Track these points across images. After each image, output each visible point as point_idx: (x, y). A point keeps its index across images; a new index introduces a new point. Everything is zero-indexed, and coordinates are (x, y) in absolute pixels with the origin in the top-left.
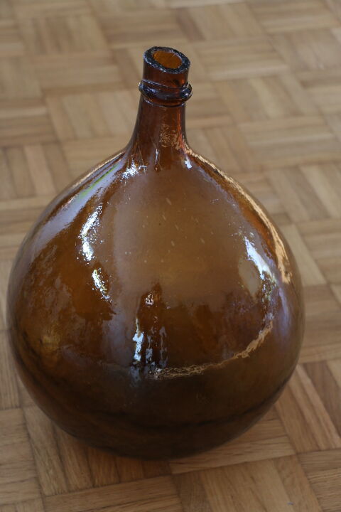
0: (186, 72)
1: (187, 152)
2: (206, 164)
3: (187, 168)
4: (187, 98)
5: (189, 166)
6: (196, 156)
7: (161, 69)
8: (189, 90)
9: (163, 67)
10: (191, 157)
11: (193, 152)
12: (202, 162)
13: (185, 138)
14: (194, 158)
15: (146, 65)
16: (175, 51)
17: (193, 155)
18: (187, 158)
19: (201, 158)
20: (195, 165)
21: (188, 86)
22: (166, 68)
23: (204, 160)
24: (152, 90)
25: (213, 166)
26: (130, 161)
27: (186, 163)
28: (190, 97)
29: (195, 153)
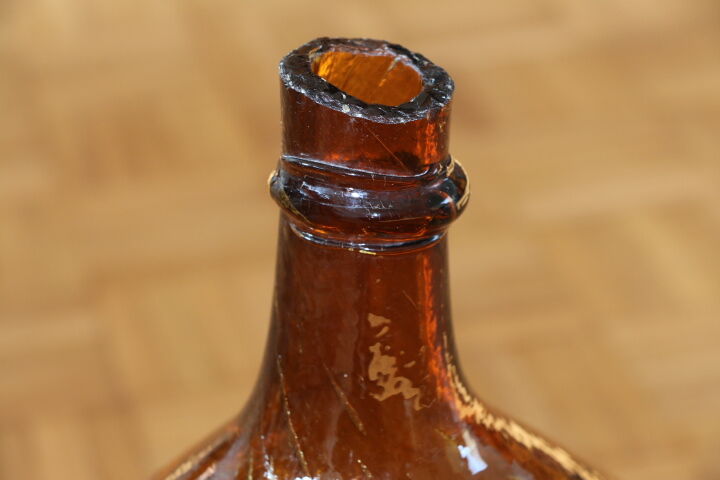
0: (440, 118)
1: (463, 412)
2: (538, 453)
3: (469, 472)
4: (449, 215)
5: (477, 465)
6: (499, 425)
7: (346, 109)
8: (458, 184)
9: (352, 101)
10: (479, 431)
11: (488, 410)
12: (521, 446)
13: (455, 362)
14: (492, 432)
15: (291, 98)
16: (398, 49)
17: (488, 421)
18: (466, 435)
19: (516, 432)
20: (497, 457)
21: (450, 170)
22: (364, 105)
23: (530, 441)
24: (319, 190)
25: (562, 458)
26: (259, 458)
27: (464, 452)
28: (459, 212)
29: (496, 415)
